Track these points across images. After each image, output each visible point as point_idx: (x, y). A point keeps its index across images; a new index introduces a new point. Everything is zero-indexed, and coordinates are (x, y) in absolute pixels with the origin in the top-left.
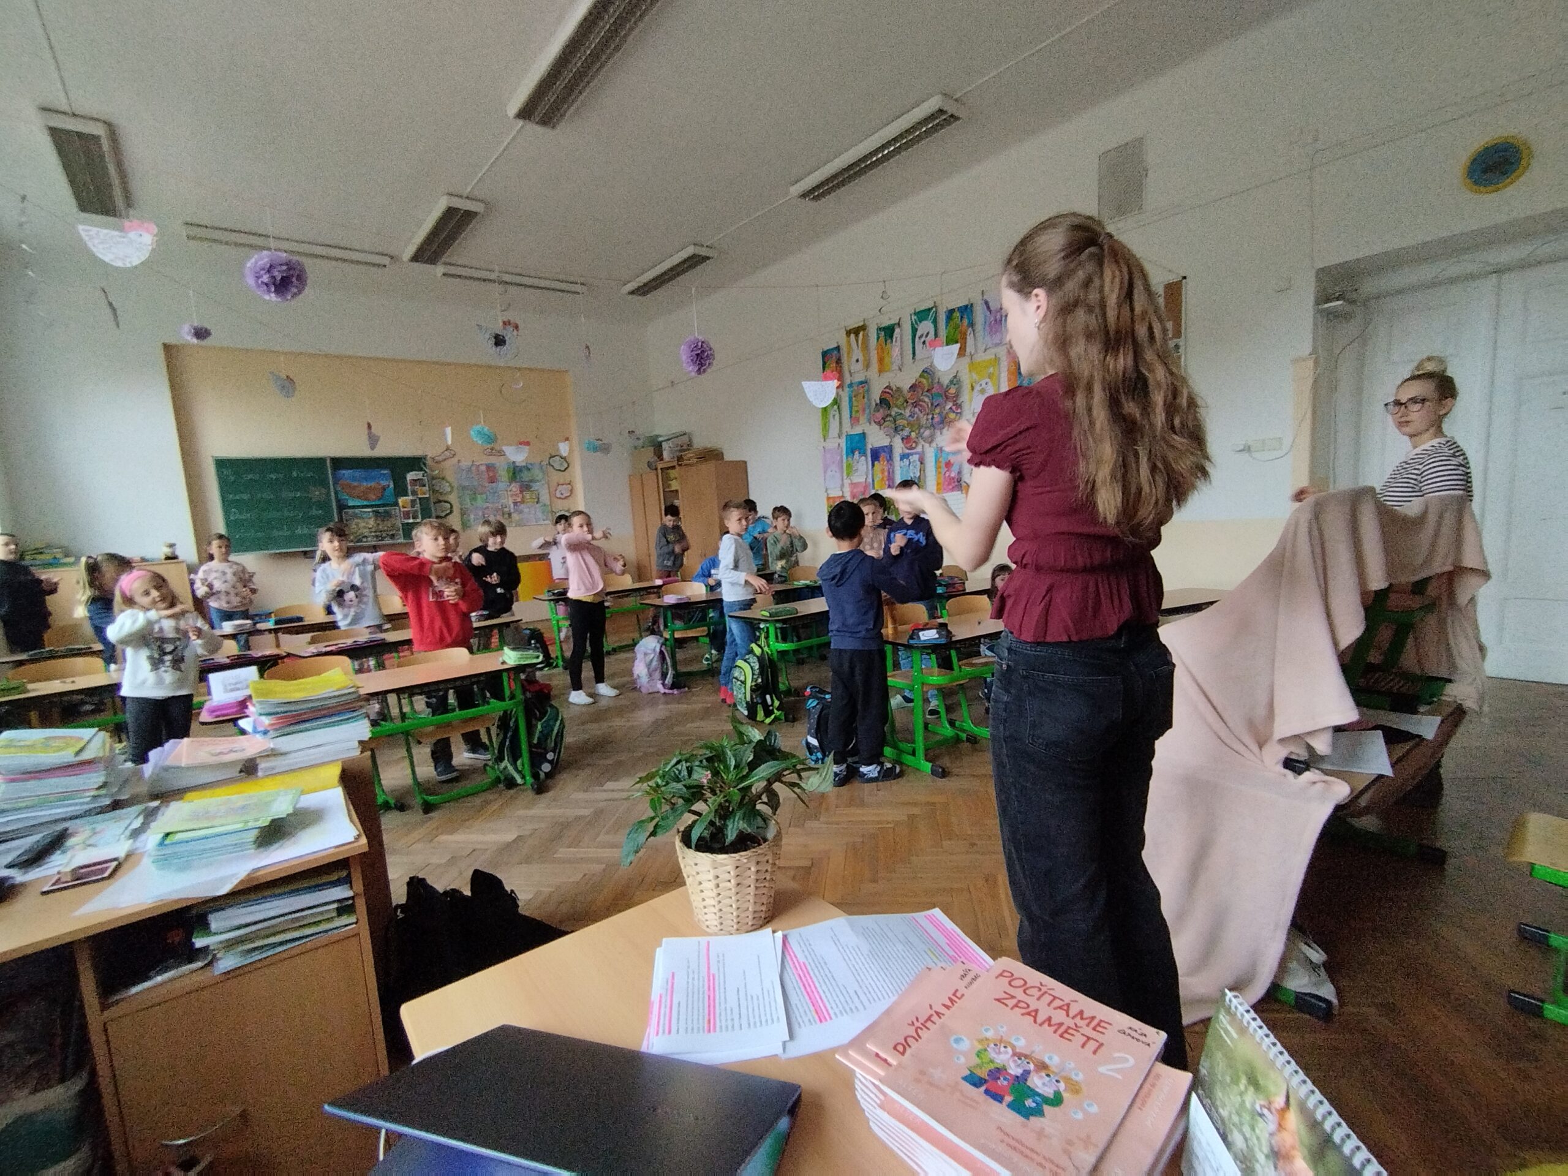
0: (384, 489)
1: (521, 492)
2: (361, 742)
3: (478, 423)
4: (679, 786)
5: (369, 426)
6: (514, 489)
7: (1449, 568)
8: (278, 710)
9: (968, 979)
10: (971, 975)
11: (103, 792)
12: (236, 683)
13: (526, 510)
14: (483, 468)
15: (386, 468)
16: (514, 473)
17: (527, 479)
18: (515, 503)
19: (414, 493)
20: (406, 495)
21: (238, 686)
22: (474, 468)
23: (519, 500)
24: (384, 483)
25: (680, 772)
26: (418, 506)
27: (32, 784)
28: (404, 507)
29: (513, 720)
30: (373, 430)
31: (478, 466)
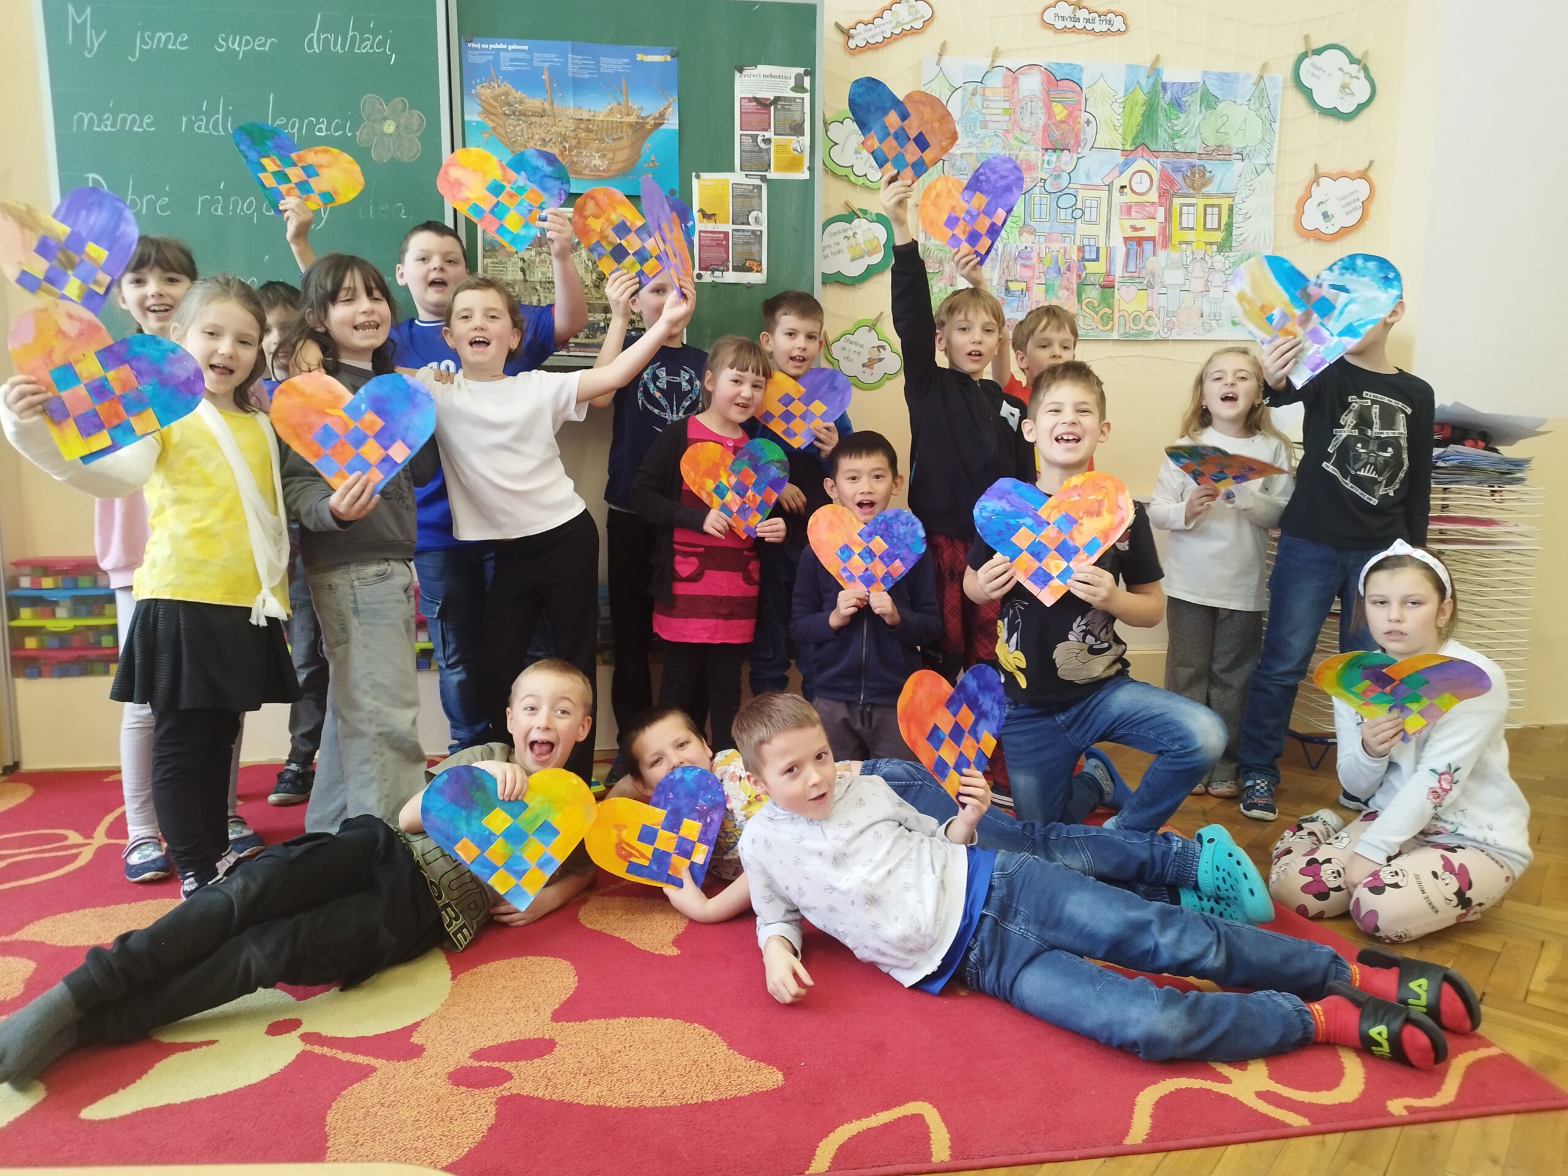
0: (641, 130)
1: (1165, 196)
6: (1141, 183)
13: (1173, 277)
15: (655, 43)
16: (1151, 109)
17: (1195, 144)
18: (1136, 243)
19: (757, 161)
20: (732, 169)
23: (1151, 229)
24: (646, 106)
26: (760, 220)
31: (1013, 74)
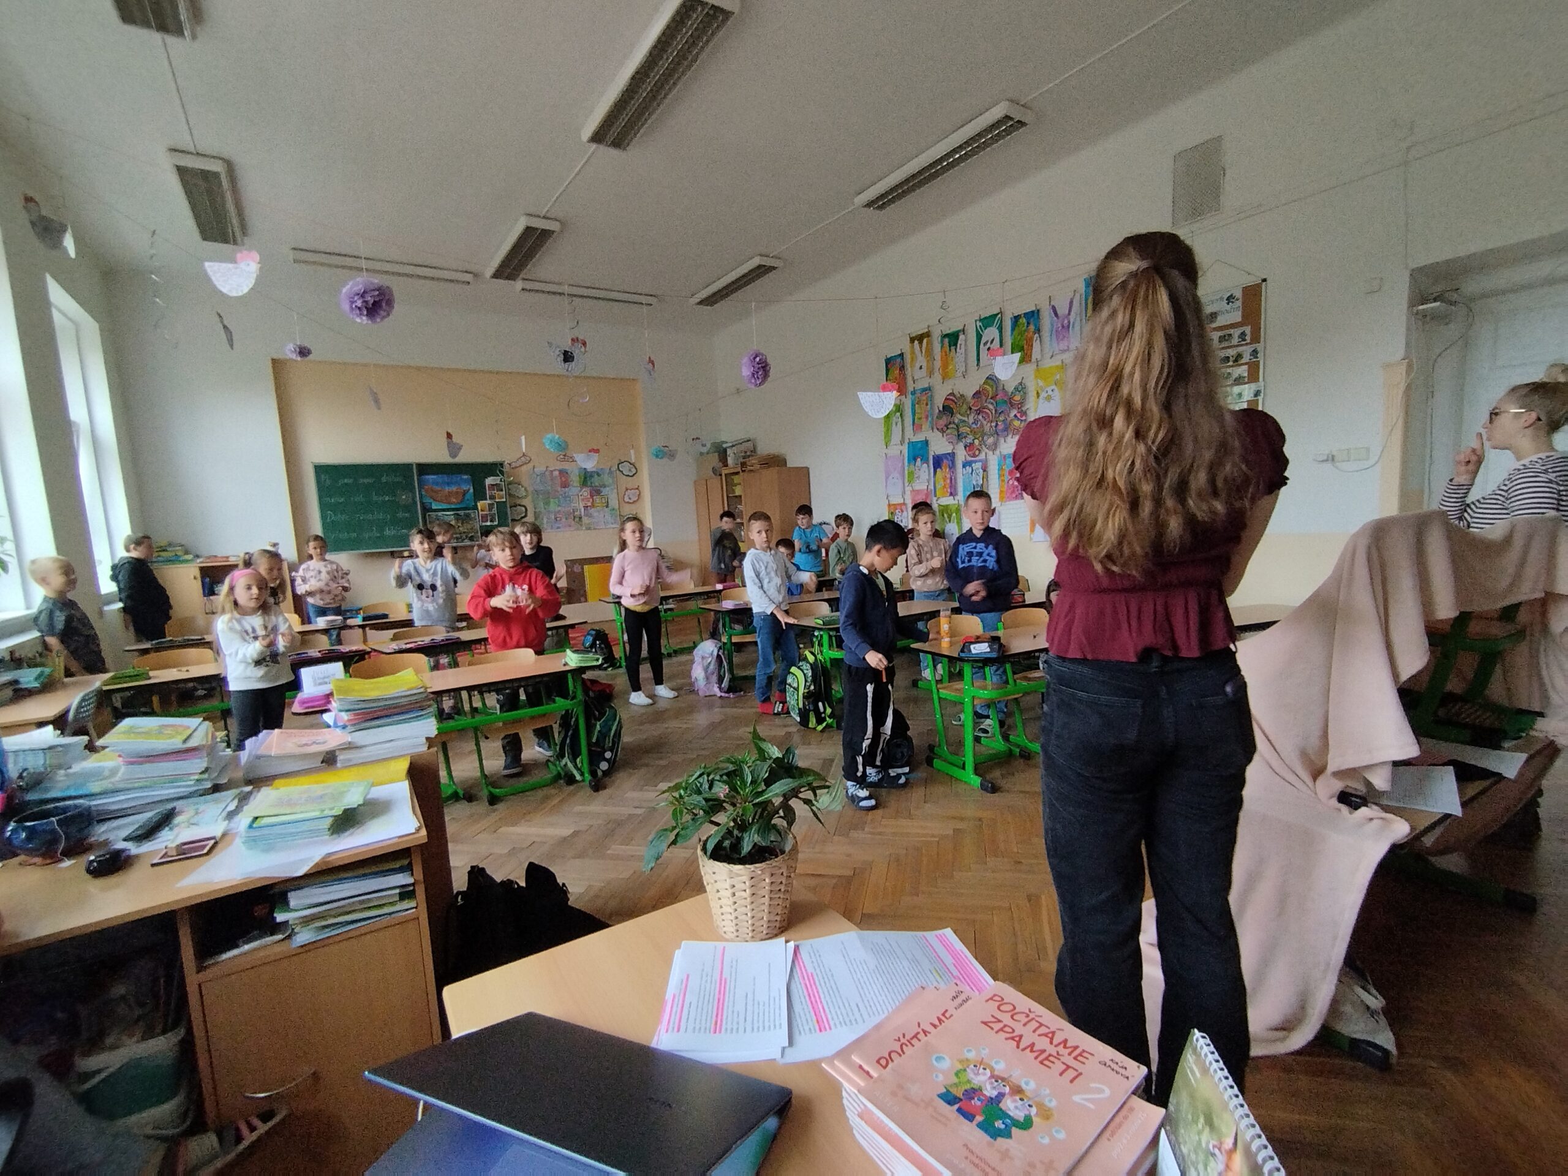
0: (465, 493)
1: (592, 496)
2: (427, 739)
3: (552, 431)
4: (699, 798)
5: (449, 436)
6: (585, 494)
7: (1540, 595)
8: (356, 707)
9: (959, 1000)
10: (963, 997)
11: (206, 776)
12: (324, 678)
13: (595, 514)
14: (556, 473)
15: (466, 474)
16: (585, 478)
17: (597, 484)
18: (586, 507)
19: (492, 497)
20: (486, 499)
21: (326, 680)
22: (547, 473)
23: (589, 504)
24: (465, 487)
25: (701, 786)
26: (495, 510)
27: (147, 766)
28: (482, 510)
29: (574, 719)
30: (454, 440)
31: (552, 471)
